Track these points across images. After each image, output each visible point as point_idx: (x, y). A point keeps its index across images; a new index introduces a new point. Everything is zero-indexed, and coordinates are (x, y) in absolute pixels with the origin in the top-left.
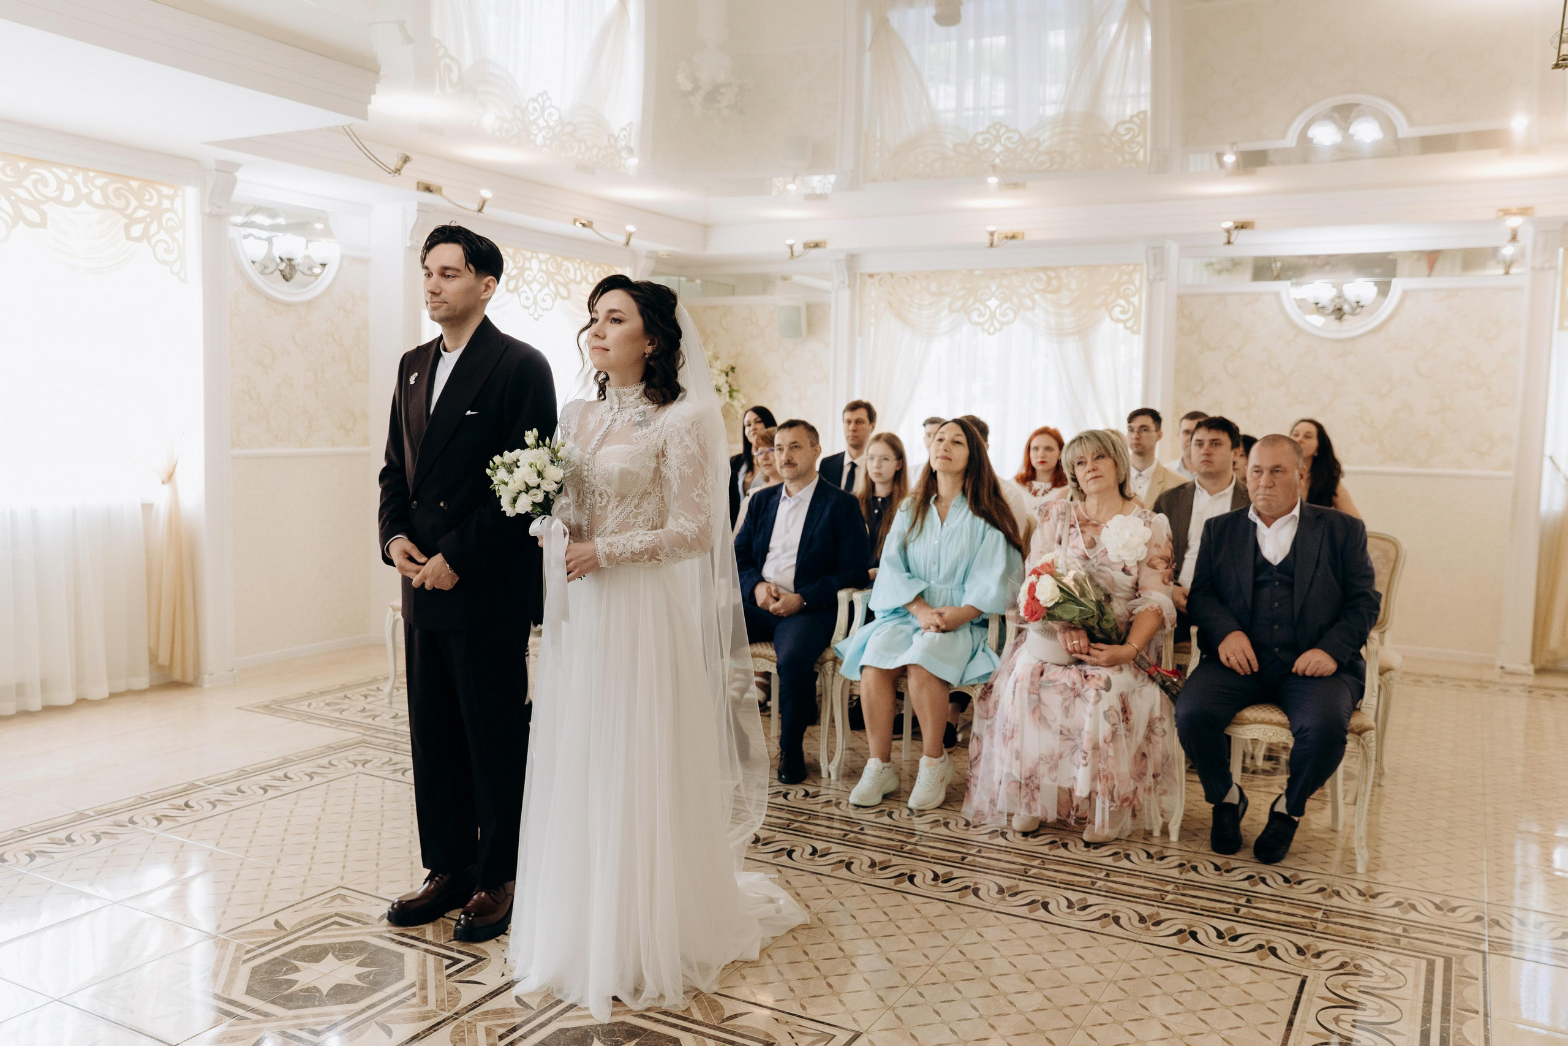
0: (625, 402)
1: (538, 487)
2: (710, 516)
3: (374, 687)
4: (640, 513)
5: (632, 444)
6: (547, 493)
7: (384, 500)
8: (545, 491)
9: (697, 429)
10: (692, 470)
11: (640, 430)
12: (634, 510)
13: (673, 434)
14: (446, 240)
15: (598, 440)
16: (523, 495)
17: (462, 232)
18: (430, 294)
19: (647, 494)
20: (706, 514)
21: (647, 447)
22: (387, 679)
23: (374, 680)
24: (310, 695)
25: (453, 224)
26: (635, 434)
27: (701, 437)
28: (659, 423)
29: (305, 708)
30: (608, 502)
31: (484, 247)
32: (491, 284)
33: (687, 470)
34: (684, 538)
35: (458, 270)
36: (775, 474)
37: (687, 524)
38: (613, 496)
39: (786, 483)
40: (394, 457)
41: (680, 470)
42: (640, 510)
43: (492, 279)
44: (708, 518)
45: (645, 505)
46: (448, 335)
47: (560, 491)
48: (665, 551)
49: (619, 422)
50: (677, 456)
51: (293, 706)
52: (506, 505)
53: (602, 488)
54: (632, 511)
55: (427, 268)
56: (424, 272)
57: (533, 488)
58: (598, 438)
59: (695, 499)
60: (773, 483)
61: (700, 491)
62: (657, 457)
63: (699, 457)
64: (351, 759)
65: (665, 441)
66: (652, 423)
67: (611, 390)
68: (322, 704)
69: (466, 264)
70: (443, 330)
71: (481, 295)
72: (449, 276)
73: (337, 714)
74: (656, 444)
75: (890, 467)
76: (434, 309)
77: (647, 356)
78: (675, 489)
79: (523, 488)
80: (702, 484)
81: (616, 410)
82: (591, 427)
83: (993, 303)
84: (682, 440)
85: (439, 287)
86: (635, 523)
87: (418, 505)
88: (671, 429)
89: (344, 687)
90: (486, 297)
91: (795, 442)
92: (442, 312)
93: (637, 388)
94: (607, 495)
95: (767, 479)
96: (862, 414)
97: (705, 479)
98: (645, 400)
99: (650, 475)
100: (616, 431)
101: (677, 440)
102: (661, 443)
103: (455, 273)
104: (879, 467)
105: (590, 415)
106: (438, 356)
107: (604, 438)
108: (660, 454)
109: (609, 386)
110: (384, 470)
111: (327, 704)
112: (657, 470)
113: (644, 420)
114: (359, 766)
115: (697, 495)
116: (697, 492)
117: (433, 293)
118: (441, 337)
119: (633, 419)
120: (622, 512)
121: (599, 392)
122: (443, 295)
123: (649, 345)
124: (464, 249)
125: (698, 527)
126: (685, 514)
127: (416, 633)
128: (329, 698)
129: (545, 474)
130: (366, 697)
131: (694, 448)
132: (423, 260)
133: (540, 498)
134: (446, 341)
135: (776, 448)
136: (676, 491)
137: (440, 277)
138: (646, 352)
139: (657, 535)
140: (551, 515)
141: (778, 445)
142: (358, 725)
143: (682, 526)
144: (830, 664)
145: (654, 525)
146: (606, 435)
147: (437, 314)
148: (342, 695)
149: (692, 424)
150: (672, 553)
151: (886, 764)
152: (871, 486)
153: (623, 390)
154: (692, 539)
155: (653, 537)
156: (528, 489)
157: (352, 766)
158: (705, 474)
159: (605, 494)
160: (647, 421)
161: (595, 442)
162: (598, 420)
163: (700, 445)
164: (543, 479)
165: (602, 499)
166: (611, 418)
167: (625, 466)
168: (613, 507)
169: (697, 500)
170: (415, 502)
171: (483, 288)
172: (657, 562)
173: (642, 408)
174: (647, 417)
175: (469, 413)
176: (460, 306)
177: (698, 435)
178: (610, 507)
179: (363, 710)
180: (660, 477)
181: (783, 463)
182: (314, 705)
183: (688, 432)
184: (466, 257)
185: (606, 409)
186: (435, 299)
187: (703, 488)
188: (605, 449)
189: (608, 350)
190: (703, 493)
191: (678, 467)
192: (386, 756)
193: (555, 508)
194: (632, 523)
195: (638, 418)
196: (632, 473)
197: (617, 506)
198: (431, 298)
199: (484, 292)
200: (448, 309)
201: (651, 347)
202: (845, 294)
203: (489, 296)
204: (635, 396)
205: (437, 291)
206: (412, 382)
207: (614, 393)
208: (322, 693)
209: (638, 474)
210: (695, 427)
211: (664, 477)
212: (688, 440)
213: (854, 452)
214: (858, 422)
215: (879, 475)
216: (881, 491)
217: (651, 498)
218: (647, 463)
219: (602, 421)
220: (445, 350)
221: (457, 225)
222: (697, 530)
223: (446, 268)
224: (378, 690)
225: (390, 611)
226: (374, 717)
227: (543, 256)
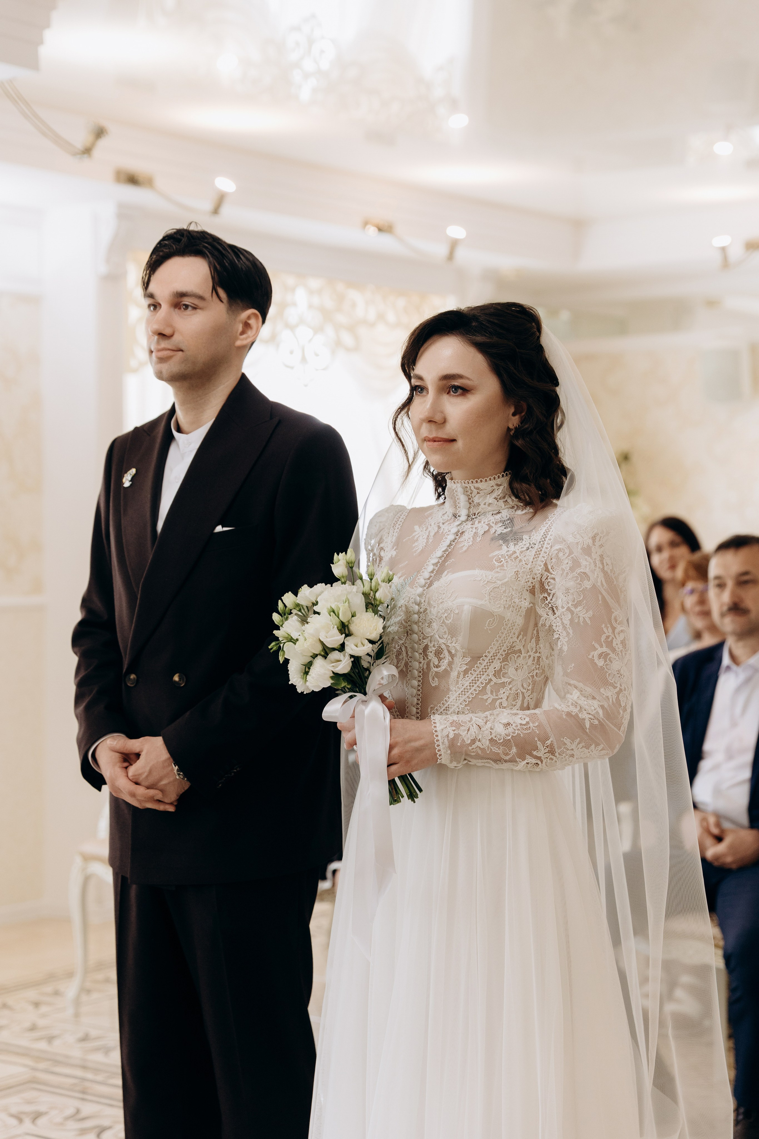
0: (479, 504)
1: (342, 648)
2: (621, 690)
3: (49, 989)
4: (503, 685)
5: (491, 568)
6: (356, 660)
7: (82, 674)
8: (352, 656)
9: (601, 546)
10: (590, 613)
11: (504, 547)
12: (494, 679)
13: (561, 554)
14: (183, 252)
15: (435, 564)
16: (319, 661)
17: (206, 238)
18: (156, 337)
19: (515, 652)
20: (615, 687)
21: (517, 573)
22: (70, 975)
23: (51, 977)
25: (192, 228)
26: (496, 553)
27: (607, 560)
28: (537, 536)
30: (450, 664)
31: (242, 263)
32: (252, 322)
33: (584, 614)
34: (580, 724)
35: (201, 298)
36: (713, 629)
37: (583, 702)
38: (459, 655)
39: (730, 642)
40: (98, 604)
41: (572, 613)
42: (503, 680)
43: (255, 314)
44: (618, 693)
45: (511, 671)
46: (183, 403)
47: (380, 654)
48: (548, 742)
49: (468, 536)
50: (567, 590)
52: (295, 678)
53: (441, 641)
54: (491, 680)
55: (151, 296)
56: (145, 302)
57: (334, 649)
58: (435, 561)
59: (596, 660)
60: (708, 641)
61: (605, 649)
62: (532, 591)
63: (604, 593)
64: (14, 1110)
65: (546, 565)
66: (525, 537)
67: (454, 486)
69: (214, 289)
70: (176, 394)
71: (236, 339)
72: (187, 307)
74: (531, 570)
76: (162, 360)
77: (512, 433)
78: (563, 644)
79: (318, 649)
80: (608, 637)
81: (463, 518)
82: (420, 544)
84: (576, 564)
85: (171, 326)
86: (494, 701)
87: (137, 681)
88: (557, 547)
90: (245, 342)
91: (746, 573)
92: (174, 366)
93: (499, 481)
94: (449, 652)
95: (698, 635)
97: (614, 629)
98: (513, 501)
99: (520, 621)
100: (465, 549)
101: (567, 563)
102: (539, 569)
103: (196, 301)
105: (416, 528)
106: (169, 439)
107: (445, 561)
108: (537, 586)
109: (452, 479)
110: (81, 624)
112: (531, 614)
113: (511, 531)
114: (27, 1123)
115: (600, 656)
116: (600, 650)
117: (161, 335)
118: (172, 411)
119: (492, 531)
120: (474, 681)
121: (436, 490)
122: (177, 338)
123: (514, 414)
124: (210, 264)
125: (602, 707)
126: (580, 685)
127: (133, 891)
129: (353, 628)
130: (36, 1005)
131: (597, 577)
132: (146, 285)
133: (344, 666)
134: (179, 413)
135: (712, 583)
136: (565, 648)
137: (172, 309)
138: (511, 426)
139: (533, 717)
140: (365, 694)
141: (717, 578)
142: (25, 1053)
143: (575, 704)
145: (525, 705)
146: (447, 555)
147: (166, 368)
149: (594, 538)
150: (559, 748)
153: (476, 485)
154: (592, 725)
155: (527, 719)
156: (326, 652)
157: (14, 1122)
158: (613, 621)
159: (446, 652)
160: (515, 533)
161: (431, 568)
162: (432, 534)
163: (605, 573)
164: (347, 636)
165: (440, 660)
166: (455, 530)
167: (480, 602)
168: (459, 674)
169: (600, 663)
170: (133, 676)
171: (240, 327)
172: (534, 761)
173: (506, 513)
174: (516, 528)
175: (219, 529)
176: (202, 356)
177: (601, 556)
178: (454, 674)
179: (33, 1028)
180: (536, 625)
181: (725, 608)
183: (587, 551)
184: (213, 278)
185: (446, 517)
186: (164, 344)
187: (609, 644)
188: (446, 578)
189: (453, 440)
190: (609, 651)
191: (568, 609)
192: (70, 1105)
193: (374, 682)
194: (489, 701)
195: (500, 529)
196: (491, 614)
197: (466, 672)
198: (158, 343)
199: (243, 333)
200: (185, 360)
201: (517, 417)
203: (249, 340)
204: (495, 495)
205: (167, 331)
206: (127, 483)
207: (460, 490)
209: (501, 618)
210: (598, 543)
211: (544, 625)
212: (586, 564)
217: (520, 661)
218: (517, 600)
219: (438, 536)
220: (179, 430)
221: (199, 229)
222: (601, 712)
223: (182, 295)
224: (57, 993)
225: (78, 861)
226: (50, 1039)
227: (314, 283)
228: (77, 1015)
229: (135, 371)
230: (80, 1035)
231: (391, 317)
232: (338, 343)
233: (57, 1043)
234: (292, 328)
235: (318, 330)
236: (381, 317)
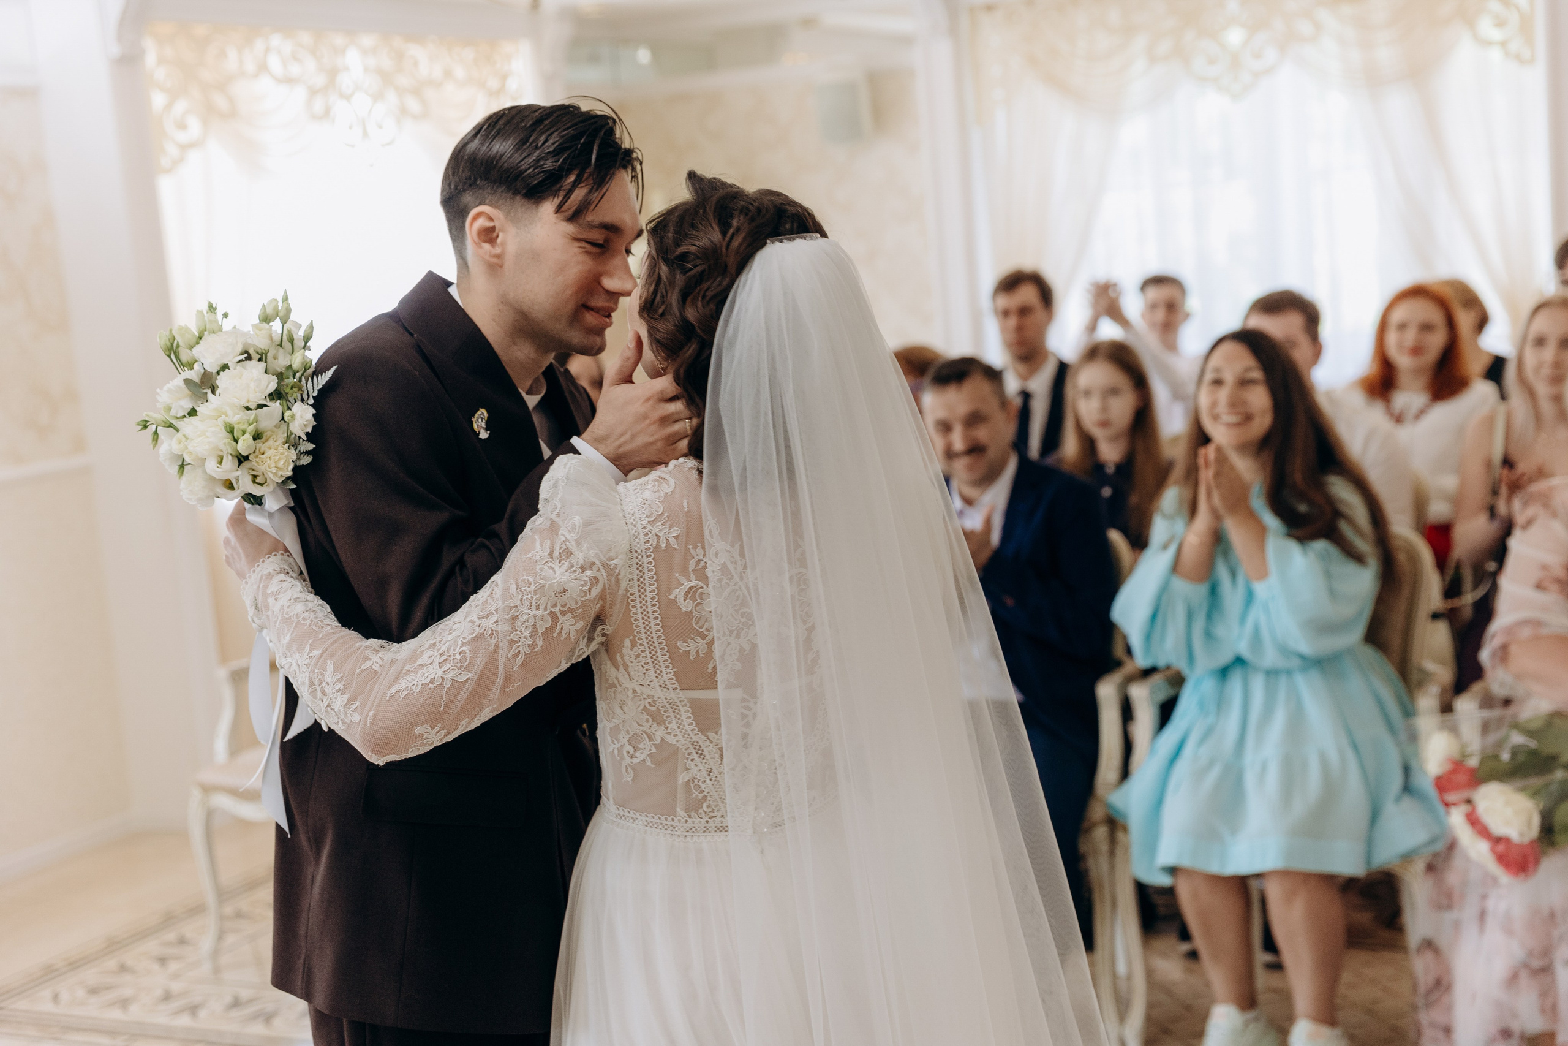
24: (49, 973)
29: (48, 1007)
51: (22, 1004)
68: (81, 993)
73: (116, 1014)
75: (1123, 407)
83: (1235, 37)
89: (113, 945)
96: (1027, 294)
104: (1104, 409)
111: (93, 991)
128: (91, 975)
130: (163, 960)
144: (1100, 833)
148: (111, 964)
151: (1250, 1015)
152: (1089, 443)
179: (167, 997)
182: (65, 996)
202: (942, 50)
208: (74, 965)
213: (1022, 368)
214: (1024, 311)
215: (1105, 424)
216: (1110, 453)
224: (182, 941)
225: (196, 794)
226: (193, 1010)
227: (368, 40)
228: (217, 970)
229: (168, 171)
230: (228, 999)
231: (460, 73)
232: (403, 111)
233: (203, 1014)
234: (348, 98)
235: (378, 97)
236: (448, 74)
